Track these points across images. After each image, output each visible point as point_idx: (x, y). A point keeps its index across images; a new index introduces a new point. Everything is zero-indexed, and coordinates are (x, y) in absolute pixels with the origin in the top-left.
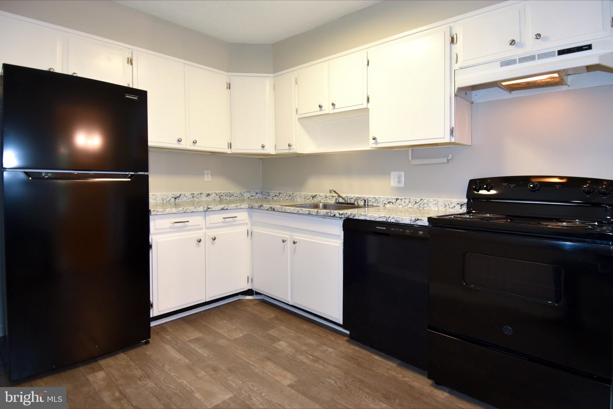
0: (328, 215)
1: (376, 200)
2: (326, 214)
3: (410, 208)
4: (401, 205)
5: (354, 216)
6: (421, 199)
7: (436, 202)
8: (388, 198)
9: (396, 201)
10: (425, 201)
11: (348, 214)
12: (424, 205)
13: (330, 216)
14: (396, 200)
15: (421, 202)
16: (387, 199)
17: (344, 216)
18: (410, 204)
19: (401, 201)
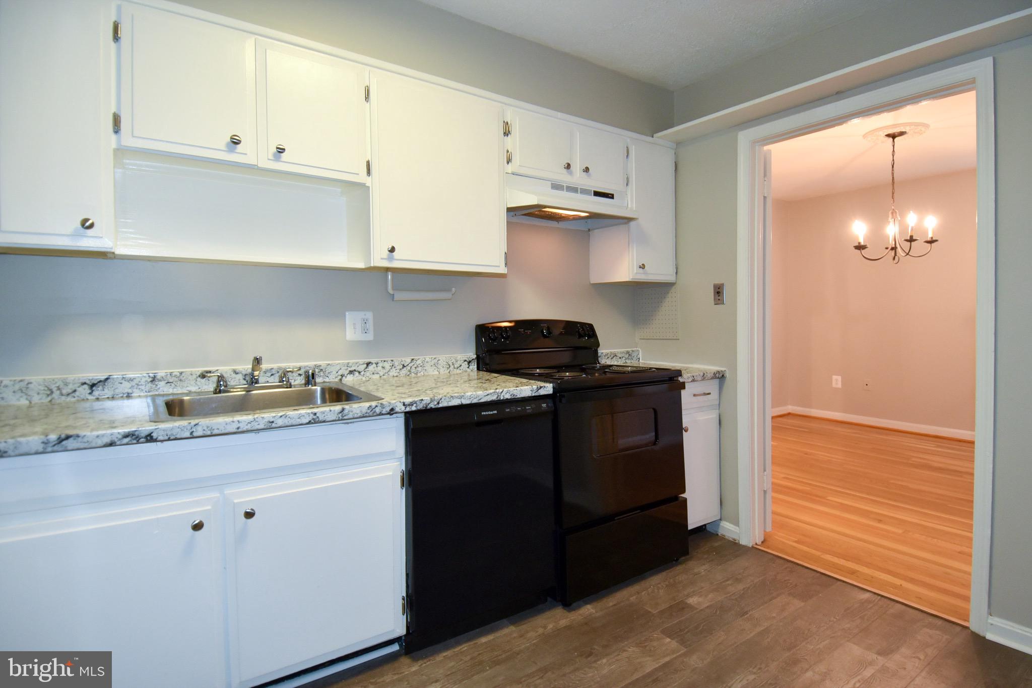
0: (375, 412)
1: (321, 370)
2: (369, 411)
3: (394, 376)
4: (376, 375)
5: (438, 403)
6: (413, 360)
7: (435, 361)
8: (348, 363)
9: (366, 368)
10: (419, 362)
11: (424, 402)
12: (417, 369)
13: (381, 414)
14: (366, 365)
15: (413, 364)
16: (348, 365)
17: (416, 407)
18: (394, 369)
19: (377, 367)
